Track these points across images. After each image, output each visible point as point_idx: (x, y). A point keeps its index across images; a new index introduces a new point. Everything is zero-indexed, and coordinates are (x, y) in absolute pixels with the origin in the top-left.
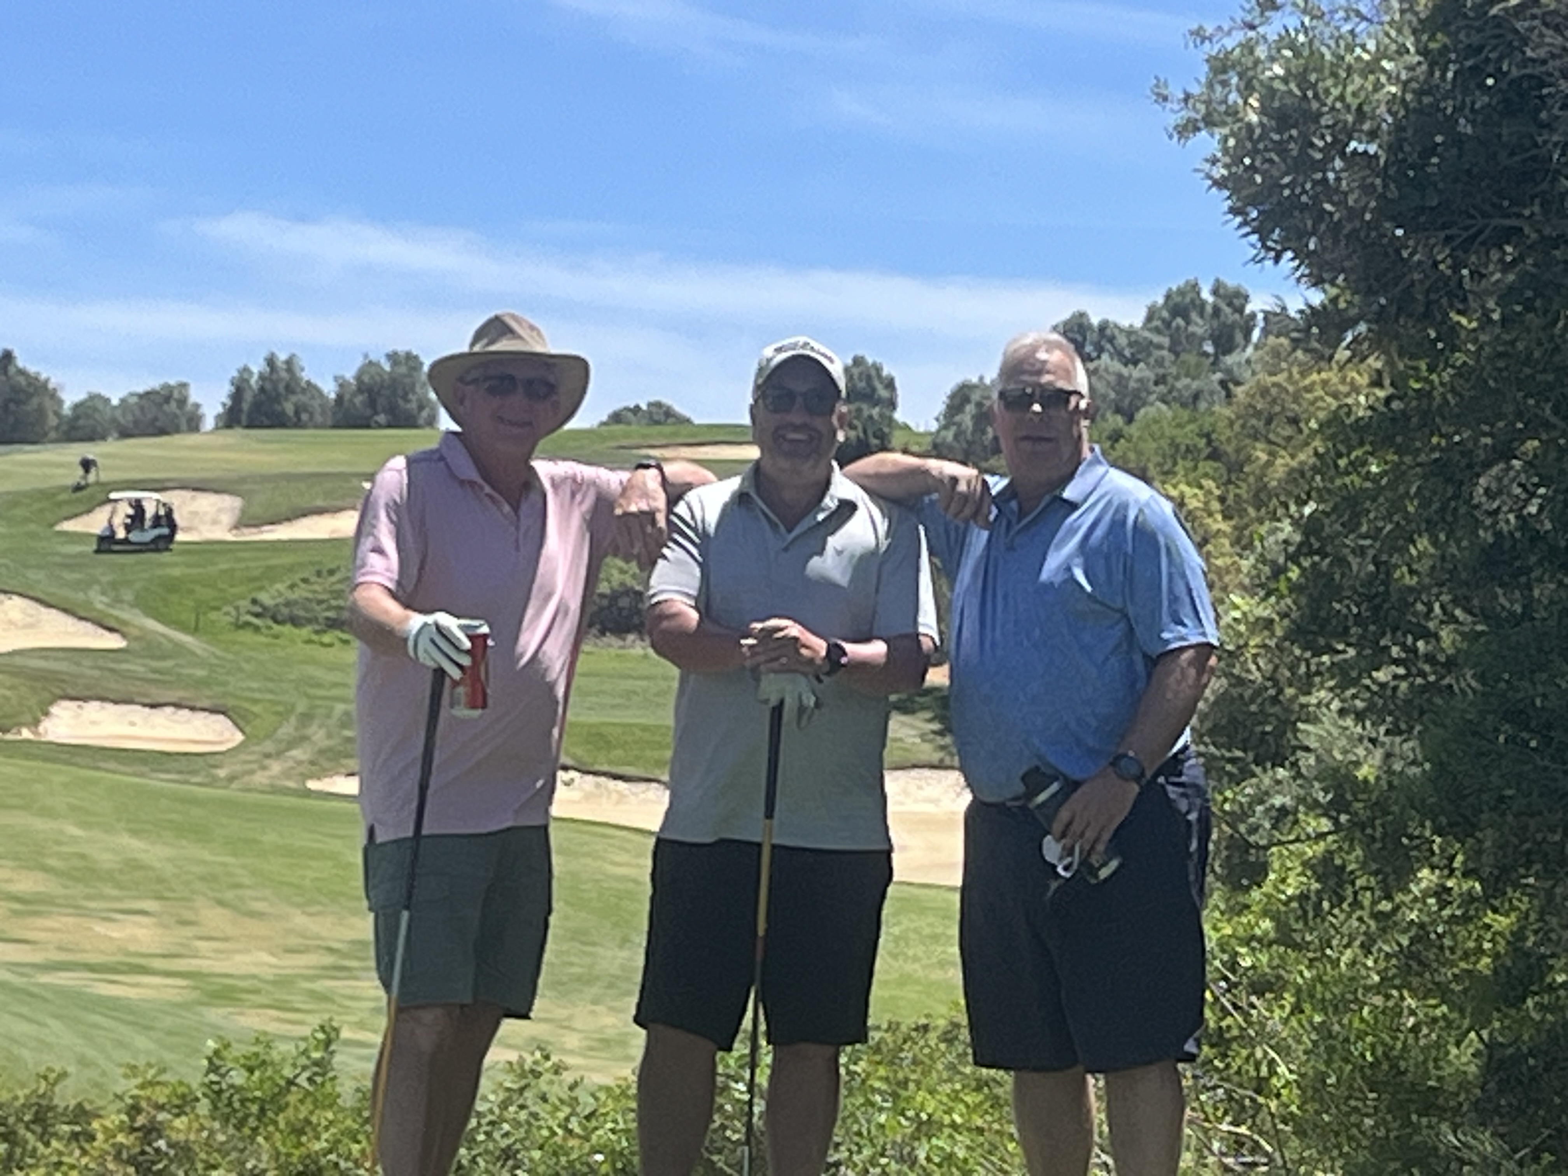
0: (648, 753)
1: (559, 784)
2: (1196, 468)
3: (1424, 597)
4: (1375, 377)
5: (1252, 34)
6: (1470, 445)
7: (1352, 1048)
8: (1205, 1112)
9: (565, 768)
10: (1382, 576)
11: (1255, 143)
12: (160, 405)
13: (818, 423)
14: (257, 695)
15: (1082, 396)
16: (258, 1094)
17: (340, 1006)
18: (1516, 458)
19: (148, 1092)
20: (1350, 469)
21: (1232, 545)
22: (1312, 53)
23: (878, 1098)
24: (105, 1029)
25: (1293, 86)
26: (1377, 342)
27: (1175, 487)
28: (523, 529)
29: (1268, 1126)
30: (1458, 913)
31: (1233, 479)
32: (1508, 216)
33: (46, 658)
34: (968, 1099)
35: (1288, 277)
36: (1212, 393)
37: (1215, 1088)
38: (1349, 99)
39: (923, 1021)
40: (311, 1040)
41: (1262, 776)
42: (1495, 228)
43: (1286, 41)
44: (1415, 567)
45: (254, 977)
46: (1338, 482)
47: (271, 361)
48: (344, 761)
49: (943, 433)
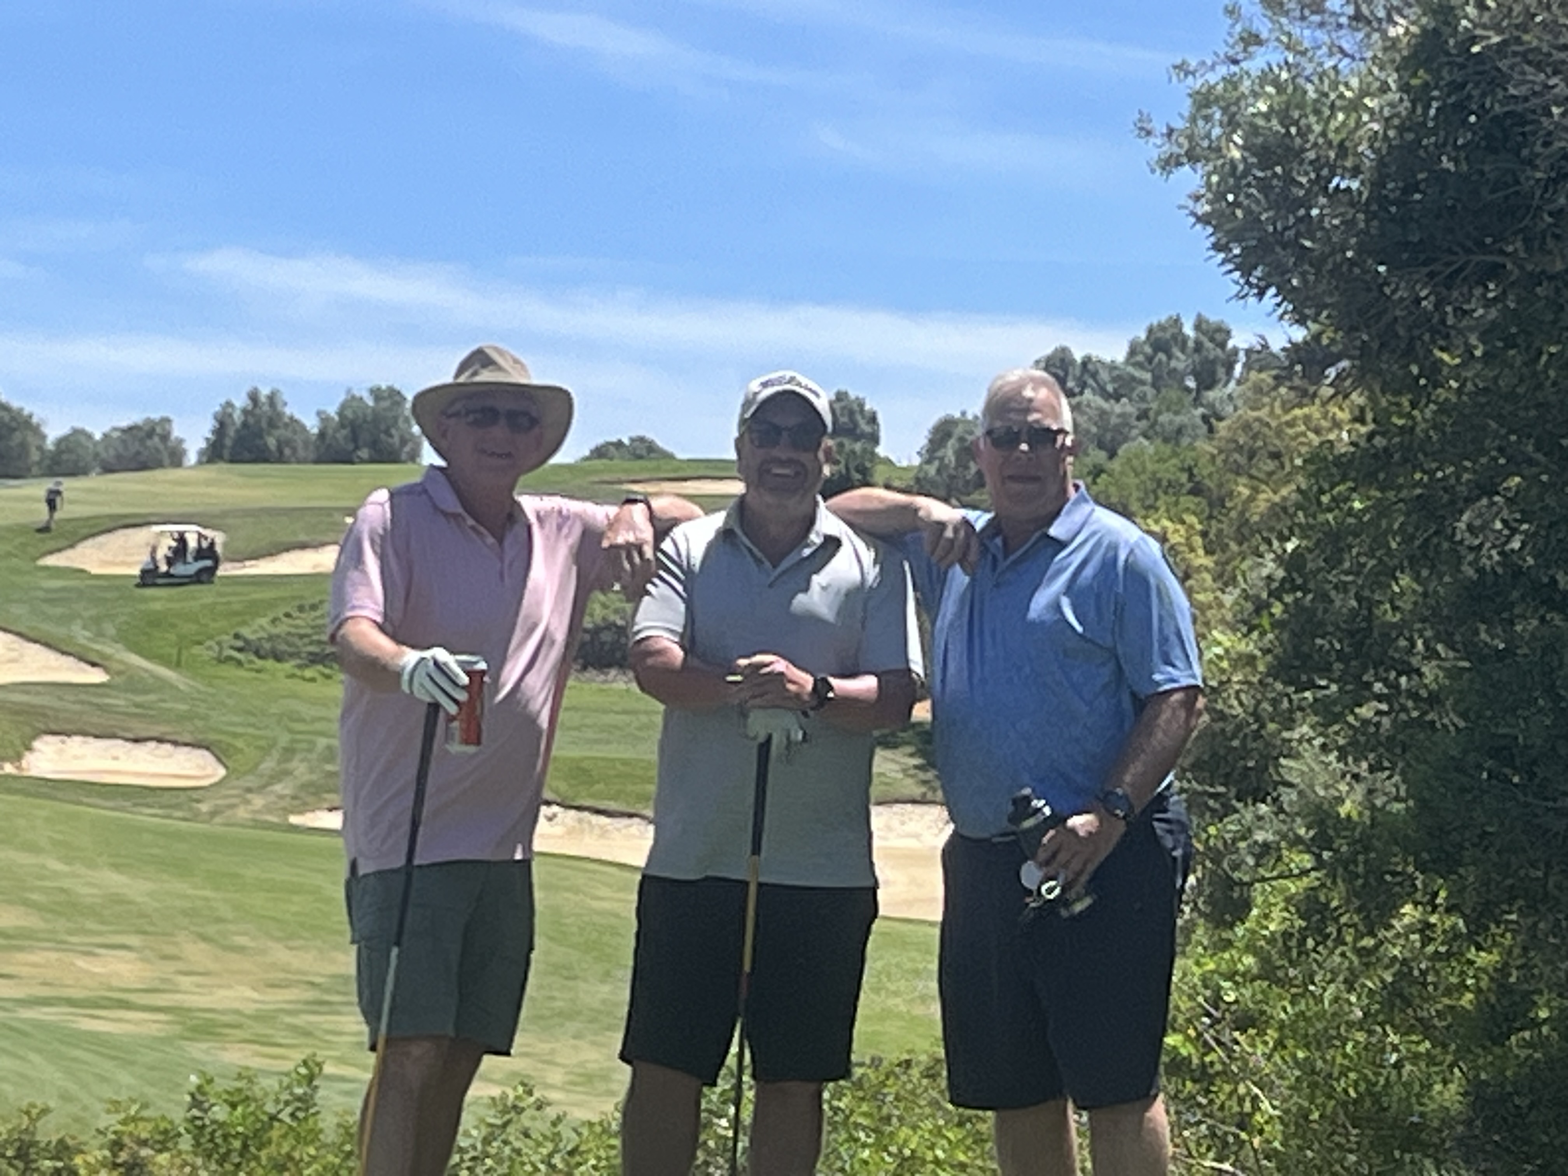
0: (630, 788)
1: (542, 820)
2: (1177, 503)
3: (1407, 633)
4: (1357, 413)
5: (1234, 69)
6: (1452, 481)
7: (1335, 1084)
8: (1188, 1149)
9: (548, 803)
10: (1365, 612)
11: (1238, 179)
12: (142, 441)
13: (805, 458)
14: (240, 730)
15: (1066, 433)
16: (240, 1129)
17: (321, 1040)
18: (1498, 493)
19: (131, 1127)
20: (1333, 505)
21: (1214, 580)
22: (1295, 89)
23: (862, 1135)
24: (86, 1063)
25: (1274, 122)
26: (1360, 380)
27: (1157, 522)
28: (507, 562)
29: (1250, 1163)
30: (1443, 949)
31: (1215, 513)
32: (1491, 253)
33: (28, 693)
34: (950, 1135)
35: (1269, 315)
36: (1194, 427)
37: (1199, 1123)
38: (1331, 135)
39: (906, 1057)
40: (294, 1075)
41: (1243, 811)
42: (1478, 264)
43: (1267, 77)
44: (1399, 603)
45: (237, 1012)
46: (1321, 518)
47: (254, 397)
48: (326, 796)
49: (926, 467)
